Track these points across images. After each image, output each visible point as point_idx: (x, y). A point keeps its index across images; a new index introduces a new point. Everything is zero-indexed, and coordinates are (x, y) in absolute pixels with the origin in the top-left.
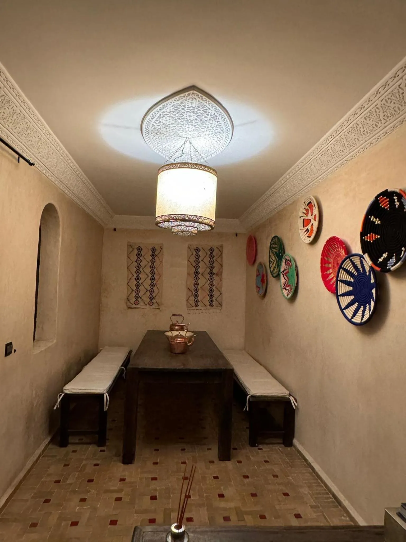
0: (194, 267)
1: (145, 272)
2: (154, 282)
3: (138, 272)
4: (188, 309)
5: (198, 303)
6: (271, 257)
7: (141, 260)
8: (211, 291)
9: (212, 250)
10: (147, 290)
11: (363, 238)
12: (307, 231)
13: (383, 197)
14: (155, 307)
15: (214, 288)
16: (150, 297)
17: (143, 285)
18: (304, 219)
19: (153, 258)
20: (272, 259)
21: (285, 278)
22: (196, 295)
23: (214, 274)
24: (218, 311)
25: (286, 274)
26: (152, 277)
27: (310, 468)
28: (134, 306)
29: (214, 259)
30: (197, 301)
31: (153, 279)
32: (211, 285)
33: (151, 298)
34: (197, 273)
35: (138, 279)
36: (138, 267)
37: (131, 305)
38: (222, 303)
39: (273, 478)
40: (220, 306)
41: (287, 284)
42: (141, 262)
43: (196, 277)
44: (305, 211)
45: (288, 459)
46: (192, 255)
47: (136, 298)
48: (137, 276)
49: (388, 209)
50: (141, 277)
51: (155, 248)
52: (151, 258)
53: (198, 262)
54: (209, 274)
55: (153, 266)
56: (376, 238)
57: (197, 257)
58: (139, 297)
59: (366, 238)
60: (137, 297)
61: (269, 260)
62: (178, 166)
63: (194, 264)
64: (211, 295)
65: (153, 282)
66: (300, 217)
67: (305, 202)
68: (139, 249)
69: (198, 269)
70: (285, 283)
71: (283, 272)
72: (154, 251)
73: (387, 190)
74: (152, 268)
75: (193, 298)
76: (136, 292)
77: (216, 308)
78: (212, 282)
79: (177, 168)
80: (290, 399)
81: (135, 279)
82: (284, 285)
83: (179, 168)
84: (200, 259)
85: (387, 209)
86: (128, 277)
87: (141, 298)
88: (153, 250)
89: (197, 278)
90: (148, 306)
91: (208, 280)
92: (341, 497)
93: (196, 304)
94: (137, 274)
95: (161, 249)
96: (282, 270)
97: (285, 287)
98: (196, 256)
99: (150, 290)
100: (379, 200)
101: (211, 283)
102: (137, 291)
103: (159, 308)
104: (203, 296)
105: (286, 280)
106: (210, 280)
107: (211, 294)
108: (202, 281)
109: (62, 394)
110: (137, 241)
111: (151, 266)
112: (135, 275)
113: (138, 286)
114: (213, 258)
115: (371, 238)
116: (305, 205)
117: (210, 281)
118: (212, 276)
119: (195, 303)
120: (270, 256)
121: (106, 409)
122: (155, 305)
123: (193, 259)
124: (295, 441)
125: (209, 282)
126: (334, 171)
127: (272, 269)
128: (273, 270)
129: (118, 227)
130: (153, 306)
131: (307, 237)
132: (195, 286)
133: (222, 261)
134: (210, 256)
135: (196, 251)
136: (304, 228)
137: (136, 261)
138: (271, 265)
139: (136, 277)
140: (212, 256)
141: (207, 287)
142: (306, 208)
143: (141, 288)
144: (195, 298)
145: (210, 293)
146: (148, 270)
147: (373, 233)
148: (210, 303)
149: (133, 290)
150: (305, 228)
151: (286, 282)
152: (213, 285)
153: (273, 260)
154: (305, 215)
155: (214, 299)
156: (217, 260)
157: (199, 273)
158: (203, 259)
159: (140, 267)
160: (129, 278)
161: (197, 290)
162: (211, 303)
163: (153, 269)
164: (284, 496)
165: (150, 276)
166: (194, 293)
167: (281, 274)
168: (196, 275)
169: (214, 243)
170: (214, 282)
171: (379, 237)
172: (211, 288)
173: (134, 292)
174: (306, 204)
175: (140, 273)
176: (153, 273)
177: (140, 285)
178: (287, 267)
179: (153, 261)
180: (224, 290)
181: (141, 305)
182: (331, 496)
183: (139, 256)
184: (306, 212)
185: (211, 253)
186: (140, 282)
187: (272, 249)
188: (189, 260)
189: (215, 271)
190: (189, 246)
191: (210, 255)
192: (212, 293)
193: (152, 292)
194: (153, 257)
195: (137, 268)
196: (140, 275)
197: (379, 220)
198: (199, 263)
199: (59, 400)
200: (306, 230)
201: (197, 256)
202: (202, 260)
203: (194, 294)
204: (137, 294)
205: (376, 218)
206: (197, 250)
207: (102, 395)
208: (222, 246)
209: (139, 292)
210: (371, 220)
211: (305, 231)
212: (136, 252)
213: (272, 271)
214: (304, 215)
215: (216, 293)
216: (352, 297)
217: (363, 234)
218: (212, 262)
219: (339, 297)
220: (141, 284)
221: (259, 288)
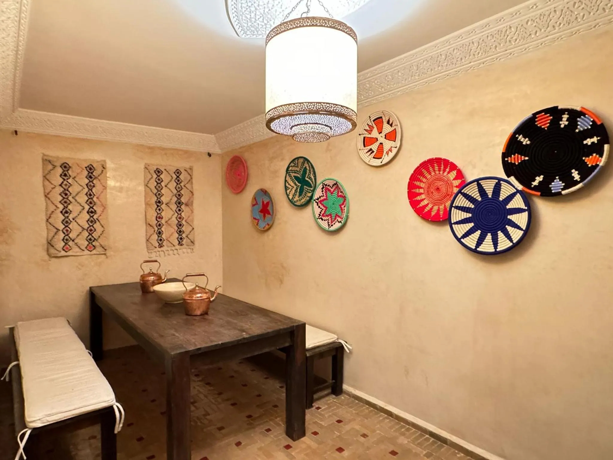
0: (156, 195)
1: (78, 203)
2: (95, 217)
3: (65, 202)
4: (150, 251)
5: (163, 242)
6: (288, 182)
7: (70, 184)
8: (180, 225)
9: (178, 172)
10: (83, 229)
11: (506, 159)
12: (371, 152)
13: (546, 114)
14: (98, 253)
15: (184, 222)
16: (89, 238)
17: (76, 221)
18: (364, 138)
19: (90, 182)
21: (319, 207)
22: (160, 233)
23: (182, 204)
24: (189, 251)
25: (321, 202)
26: (91, 209)
28: (63, 253)
29: (182, 184)
30: (161, 240)
31: (91, 212)
32: (180, 218)
33: (90, 240)
34: (159, 202)
35: (66, 212)
36: (66, 194)
37: (57, 252)
38: (194, 241)
40: (192, 244)
41: (323, 214)
42: (69, 187)
43: (159, 208)
44: (367, 128)
46: (152, 178)
47: (65, 241)
48: (64, 209)
49: (546, 129)
50: (71, 209)
51: (93, 166)
52: (87, 181)
53: (161, 188)
54: (176, 204)
55: (92, 193)
56: (523, 159)
57: (159, 181)
58: (70, 239)
59: (509, 160)
60: (66, 241)
61: (286, 186)
63: (155, 191)
64: (180, 232)
65: (92, 217)
66: (360, 135)
67: (370, 117)
68: (65, 167)
69: (161, 197)
70: (320, 213)
71: (318, 199)
72: (92, 171)
73: (557, 107)
74: (90, 195)
75: (155, 237)
76: (65, 232)
77: (187, 247)
78: (180, 214)
81: (61, 212)
82: (320, 215)
84: (163, 184)
85: (544, 128)
86: (47, 208)
87: (73, 241)
88: (90, 169)
89: (159, 210)
90: (86, 252)
91: (175, 211)
93: (160, 244)
94: (63, 205)
95: (104, 168)
96: (316, 197)
97: (321, 217)
98: (157, 180)
99: (88, 228)
100: (536, 118)
101: (179, 216)
102: (67, 231)
103: (105, 254)
104: (170, 232)
105: (321, 208)
106: (178, 212)
107: (180, 230)
108: (168, 213)
109: (26, 431)
110: (55, 153)
111: (89, 193)
112: (61, 207)
113: (66, 223)
114: (181, 183)
115: (516, 159)
116: (369, 120)
117: (178, 213)
118: (180, 207)
119: (158, 243)
120: (286, 181)
122: (99, 250)
123: (153, 184)
125: (176, 214)
126: (429, 83)
127: (291, 197)
129: (21, 129)
130: (94, 252)
131: (372, 159)
132: (157, 220)
133: (192, 187)
134: (176, 181)
135: (157, 173)
136: (365, 148)
137: (60, 185)
138: (288, 191)
139: (63, 209)
140: (178, 181)
141: (174, 221)
142: (370, 124)
143: (73, 226)
144: (158, 236)
145: (179, 228)
146: (83, 199)
147: (518, 154)
148: (179, 242)
149: (58, 230)
150: (367, 148)
151: (321, 211)
152: (182, 218)
153: (290, 185)
154: (367, 133)
155: (184, 235)
156: (186, 186)
157: (163, 203)
158: (167, 184)
159: (69, 194)
160: (49, 212)
161: (161, 226)
162: (181, 241)
163: (92, 197)
165: (87, 207)
166: (156, 229)
167: (315, 202)
168: (158, 206)
169: (182, 164)
170: (183, 214)
171: (527, 158)
172: (179, 222)
173: (61, 233)
174: (372, 120)
175: (69, 204)
176: (91, 202)
177: (71, 221)
178: (323, 194)
179: (90, 186)
180: (196, 224)
181: (75, 250)
183: (65, 178)
184: (369, 129)
185: (178, 177)
186: (71, 217)
187: (289, 173)
188: (149, 185)
189: (183, 200)
190: (147, 167)
191: (176, 179)
192: (181, 228)
193: (91, 231)
194: (91, 180)
195: (64, 195)
196: (70, 207)
197: (529, 140)
198: (162, 189)
199: (22, 445)
200: (368, 150)
201: (159, 180)
202: (166, 186)
203: (156, 231)
204: (67, 235)
205: (525, 138)
206: (159, 172)
208: (191, 169)
209: (70, 232)
210: (518, 139)
211: (367, 151)
212: (60, 171)
213: (291, 199)
214: (366, 132)
215: (186, 229)
216: (471, 225)
217: (505, 155)
218: (179, 190)
219: (453, 226)
220: (71, 220)
221: (258, 220)
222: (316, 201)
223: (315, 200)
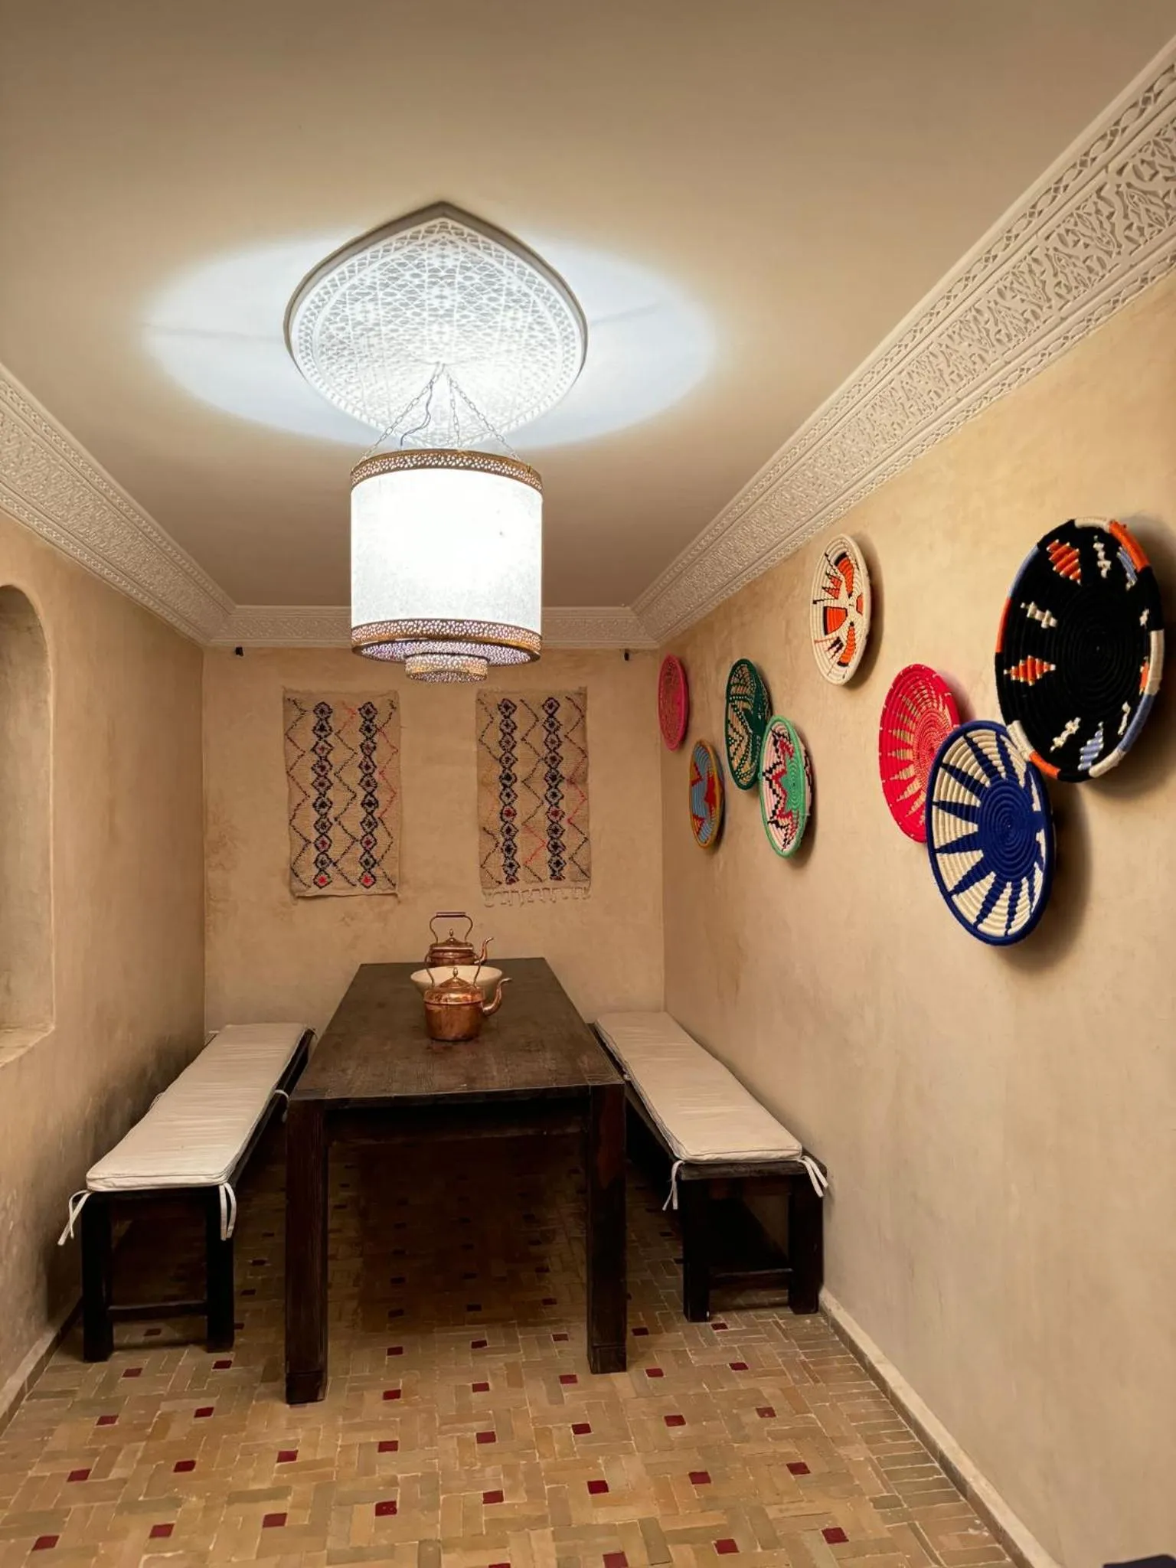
0: (500, 761)
1: (344, 785)
2: (376, 814)
3: (322, 784)
4: (487, 891)
5: (516, 871)
6: (732, 726)
7: (330, 745)
8: (555, 831)
9: (552, 705)
10: (355, 839)
11: (1005, 672)
12: (838, 646)
13: (1062, 543)
14: (381, 892)
15: (564, 824)
16: (364, 858)
17: (340, 824)
18: (825, 609)
19: (367, 739)
20: (735, 730)
21: (774, 792)
22: (508, 849)
23: (560, 781)
24: (579, 893)
25: (777, 777)
26: (369, 797)
27: (873, 1380)
28: (314, 890)
29: (560, 733)
30: (511, 866)
31: (370, 804)
32: (555, 814)
33: (369, 864)
34: (508, 778)
35: (323, 805)
36: (323, 768)
37: (304, 887)
38: (589, 870)
39: (758, 1418)
40: (585, 877)
41: (783, 809)
42: (328, 753)
43: (508, 790)
44: (829, 584)
45: (805, 1354)
46: (491, 722)
47: (319, 865)
48: (319, 798)
49: (1079, 581)
50: (332, 799)
51: (372, 706)
52: (361, 738)
53: (511, 744)
54: (547, 781)
55: (370, 764)
56: (1045, 670)
57: (509, 728)
58: (328, 861)
59: (1014, 674)
60: (321, 864)
61: (727, 736)
62: (412, 462)
63: (500, 752)
64: (555, 846)
65: (371, 813)
66: (815, 602)
67: (827, 556)
68: (323, 710)
69: (512, 765)
70: (776, 807)
71: (770, 771)
72: (371, 716)
73: (1071, 523)
74: (367, 767)
75: (499, 858)
76: (320, 846)
77: (572, 884)
78: (556, 804)
79: (409, 468)
80: (804, 1167)
81: (314, 805)
82: (774, 813)
83: (416, 467)
84: (517, 735)
85: (1074, 581)
86: (290, 801)
87: (335, 864)
88: (368, 712)
89: (508, 795)
90: (360, 889)
91: (544, 799)
92: (966, 1468)
93: (509, 875)
94: (318, 790)
95: (393, 707)
96: (765, 766)
97: (775, 818)
98: (504, 728)
99: (363, 837)
100: (1049, 554)
101: (554, 808)
102: (323, 846)
103: (395, 895)
104: (530, 847)
105: (778, 795)
106: (551, 799)
107: (556, 843)
108: (528, 804)
109: (84, 1194)
110: (316, 686)
111: (364, 764)
112: (314, 794)
113: (323, 826)
114: (557, 729)
115: (1031, 671)
116: (827, 562)
117: (550, 802)
118: (556, 788)
119: (506, 872)
120: (727, 722)
121: (229, 1235)
122: (381, 886)
123: (494, 736)
124: (826, 1297)
125: (547, 805)
126: (914, 456)
127: (735, 764)
128: (739, 767)
129: (246, 643)
130: (373, 889)
131: (836, 666)
132: (503, 820)
133: (584, 740)
134: (547, 725)
135: (503, 710)
136: (827, 637)
137: (313, 750)
138: (732, 749)
139: (317, 800)
140: (552, 726)
141: (542, 821)
142: (832, 573)
143: (335, 832)
144: (506, 857)
145: (552, 838)
146: (353, 776)
147: (1035, 656)
148: (554, 871)
149: (308, 842)
150: (830, 636)
151: (778, 802)
152: (560, 814)
153: (738, 733)
154: (830, 596)
155: (565, 856)
156: (569, 735)
157: (516, 780)
158: (527, 735)
159: (328, 767)
160: (294, 807)
161: (512, 833)
162: (556, 869)
163: (370, 771)
164: (792, 1476)
165: (361, 794)
166: (502, 840)
167: (764, 778)
168: (505, 786)
169: (560, 683)
170: (562, 805)
171: (1053, 667)
172: (553, 823)
173: (312, 847)
174: (833, 561)
175: (329, 788)
176: (368, 783)
177: (331, 824)
178: (779, 757)
179: (368, 749)
180: (594, 826)
181: (337, 886)
182: (937, 1465)
183: (322, 734)
184: (832, 586)
185: (551, 716)
186: (331, 815)
187: (733, 701)
188: (484, 740)
189: (564, 769)
190: (481, 697)
191: (547, 721)
192: (558, 838)
193: (369, 844)
194: (369, 735)
195: (318, 770)
196: (330, 794)
197: (1054, 615)
198: (514, 746)
199: (74, 1214)
200: (832, 641)
201: (507, 725)
202: (523, 739)
203: (501, 845)
204: (323, 853)
205: (1043, 610)
206: (507, 707)
207: (212, 1191)
208: (583, 694)
209: (330, 845)
210: (1028, 615)
211: (829, 645)
212: (312, 720)
213: (735, 769)
214: (827, 595)
215: (569, 839)
216: (978, 855)
217: (1003, 661)
218: (553, 745)
219: (938, 855)
220: (332, 820)
221: (702, 820)
222: (767, 775)
223: (764, 774)
